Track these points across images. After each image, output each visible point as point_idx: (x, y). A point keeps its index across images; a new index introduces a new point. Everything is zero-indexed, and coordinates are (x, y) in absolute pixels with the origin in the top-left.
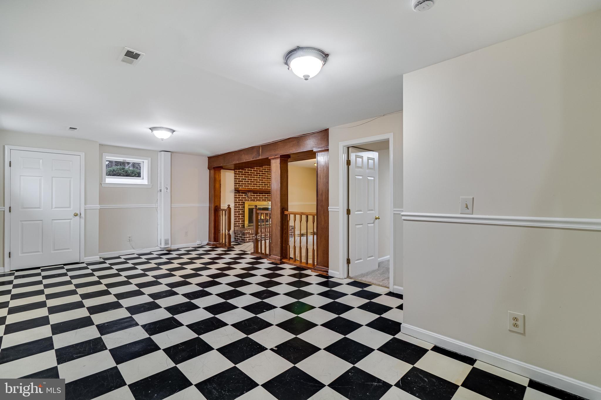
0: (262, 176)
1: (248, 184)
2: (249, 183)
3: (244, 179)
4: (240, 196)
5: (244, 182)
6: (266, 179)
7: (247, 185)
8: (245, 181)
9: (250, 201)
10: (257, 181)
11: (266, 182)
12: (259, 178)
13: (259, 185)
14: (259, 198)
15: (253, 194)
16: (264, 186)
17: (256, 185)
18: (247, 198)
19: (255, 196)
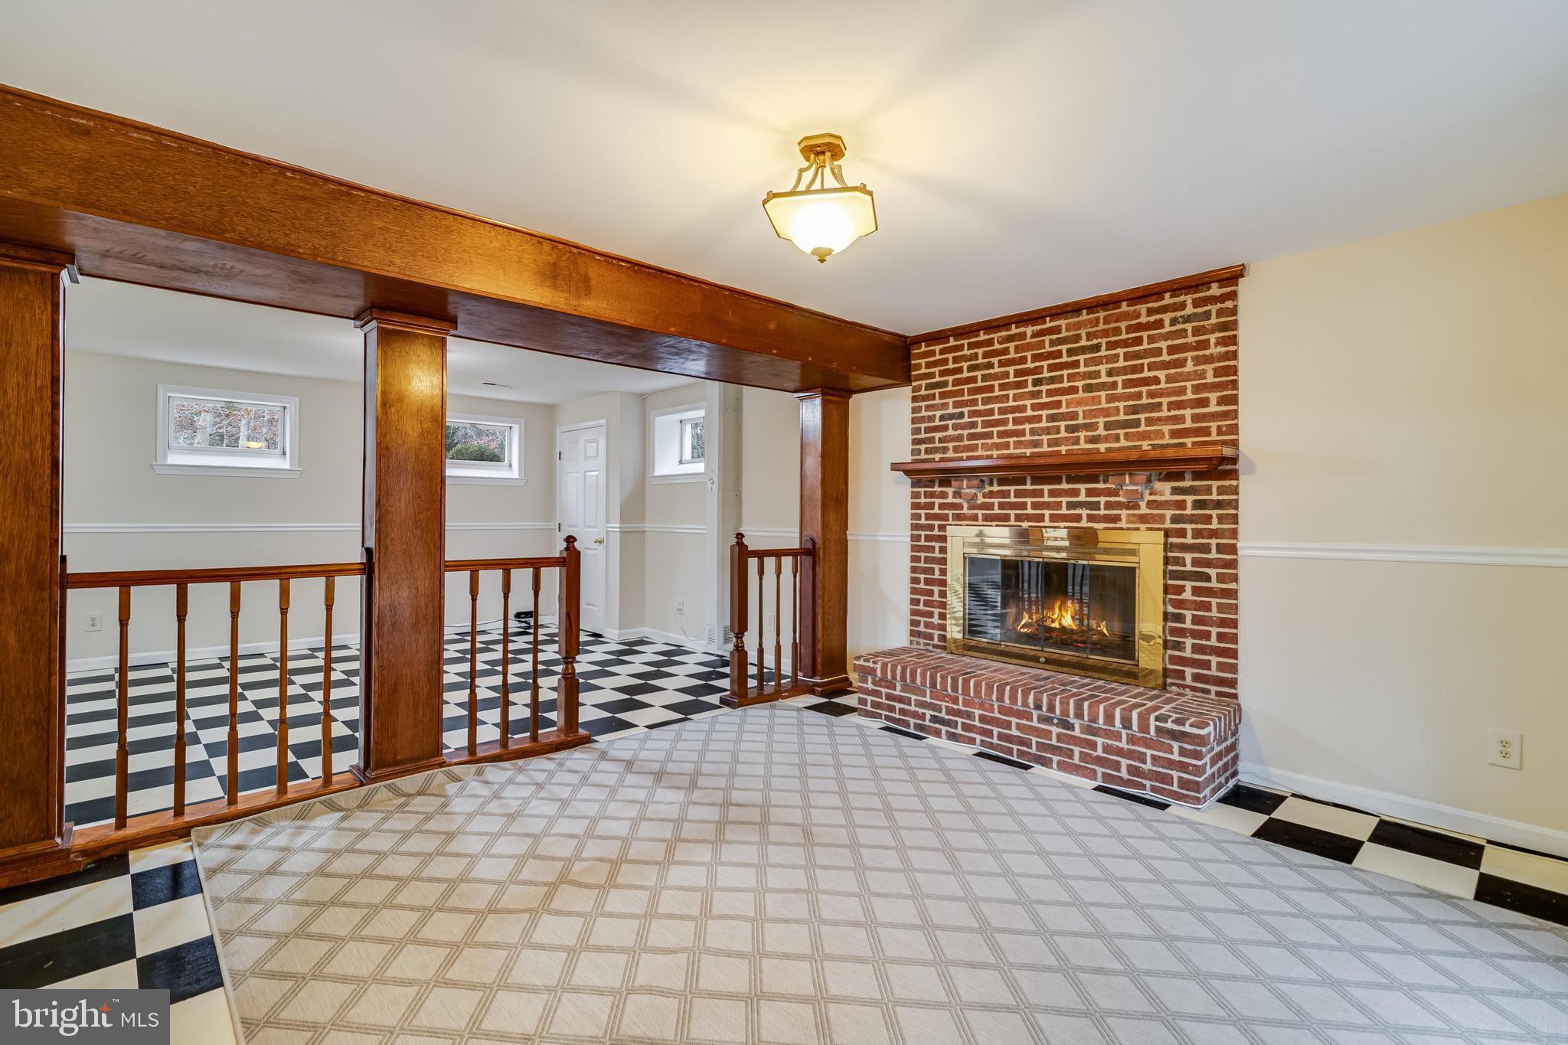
0: (1052, 380)
1: (972, 437)
2: (979, 430)
3: (951, 417)
4: (932, 497)
5: (951, 432)
6: (1081, 394)
7: (966, 442)
8: (955, 427)
9: (980, 522)
10: (1024, 414)
11: (1080, 410)
12: (1034, 398)
13: (1037, 438)
14: (1032, 508)
15: (1000, 484)
16: (1066, 435)
17: (1015, 439)
18: (966, 505)
19: (1009, 497)
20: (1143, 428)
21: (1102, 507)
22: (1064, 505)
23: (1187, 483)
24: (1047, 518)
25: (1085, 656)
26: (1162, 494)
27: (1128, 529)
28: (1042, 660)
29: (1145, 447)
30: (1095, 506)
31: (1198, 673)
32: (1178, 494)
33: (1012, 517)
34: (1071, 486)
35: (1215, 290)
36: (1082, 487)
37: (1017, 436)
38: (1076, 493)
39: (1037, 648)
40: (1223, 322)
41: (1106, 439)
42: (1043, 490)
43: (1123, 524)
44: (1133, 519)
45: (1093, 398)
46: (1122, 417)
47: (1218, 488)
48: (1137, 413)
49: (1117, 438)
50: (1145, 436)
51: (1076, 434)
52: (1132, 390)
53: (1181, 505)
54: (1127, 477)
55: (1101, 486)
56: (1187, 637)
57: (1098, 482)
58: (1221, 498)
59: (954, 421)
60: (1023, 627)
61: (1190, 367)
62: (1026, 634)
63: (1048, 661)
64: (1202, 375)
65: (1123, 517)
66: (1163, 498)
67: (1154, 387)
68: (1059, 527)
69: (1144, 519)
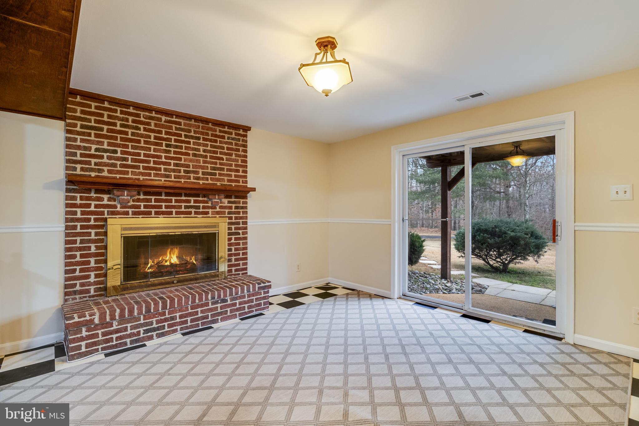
0: (176, 147)
1: (123, 166)
2: (129, 163)
3: (106, 151)
5: (105, 160)
7: (119, 169)
8: (110, 158)
9: (131, 216)
10: (160, 160)
11: (191, 164)
12: (166, 153)
13: (168, 173)
14: (165, 208)
15: (144, 195)
16: (184, 174)
17: (154, 172)
18: (119, 206)
19: (151, 202)
20: (217, 177)
21: (201, 208)
22: (183, 207)
23: (233, 200)
24: (174, 213)
25: (197, 274)
26: (224, 203)
27: (212, 217)
28: (175, 282)
29: (218, 185)
30: (198, 207)
31: (236, 269)
32: (230, 204)
33: (153, 213)
34: (186, 198)
35: (241, 132)
36: (192, 199)
37: (156, 171)
38: (189, 201)
39: (172, 277)
40: (244, 144)
41: (203, 179)
42: (172, 199)
43: (210, 215)
44: (214, 213)
45: (197, 160)
46: (209, 171)
47: (242, 202)
48: (215, 170)
49: (207, 179)
50: (218, 180)
51: (189, 175)
52: (214, 160)
53: (231, 208)
54: (217, 196)
55: (200, 199)
56: (232, 257)
57: (199, 197)
58: (243, 205)
59: (108, 154)
60: (149, 269)
61: (234, 157)
62: (151, 273)
63: (179, 282)
64: (237, 161)
65: (210, 212)
66: (225, 205)
67: (222, 161)
68: (180, 217)
69: (218, 213)
